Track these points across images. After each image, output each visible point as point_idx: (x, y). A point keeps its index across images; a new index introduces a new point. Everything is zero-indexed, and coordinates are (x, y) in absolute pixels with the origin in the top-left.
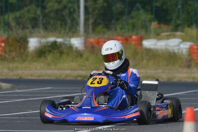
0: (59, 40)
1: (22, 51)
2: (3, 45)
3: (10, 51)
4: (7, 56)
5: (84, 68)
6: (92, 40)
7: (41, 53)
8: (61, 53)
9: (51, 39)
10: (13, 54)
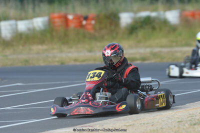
0: (154, 14)
1: (113, 27)
2: (93, 22)
3: (100, 29)
4: (97, 34)
5: (174, 44)
6: (187, 13)
7: (133, 29)
8: (154, 28)
9: (144, 14)
10: (104, 32)
